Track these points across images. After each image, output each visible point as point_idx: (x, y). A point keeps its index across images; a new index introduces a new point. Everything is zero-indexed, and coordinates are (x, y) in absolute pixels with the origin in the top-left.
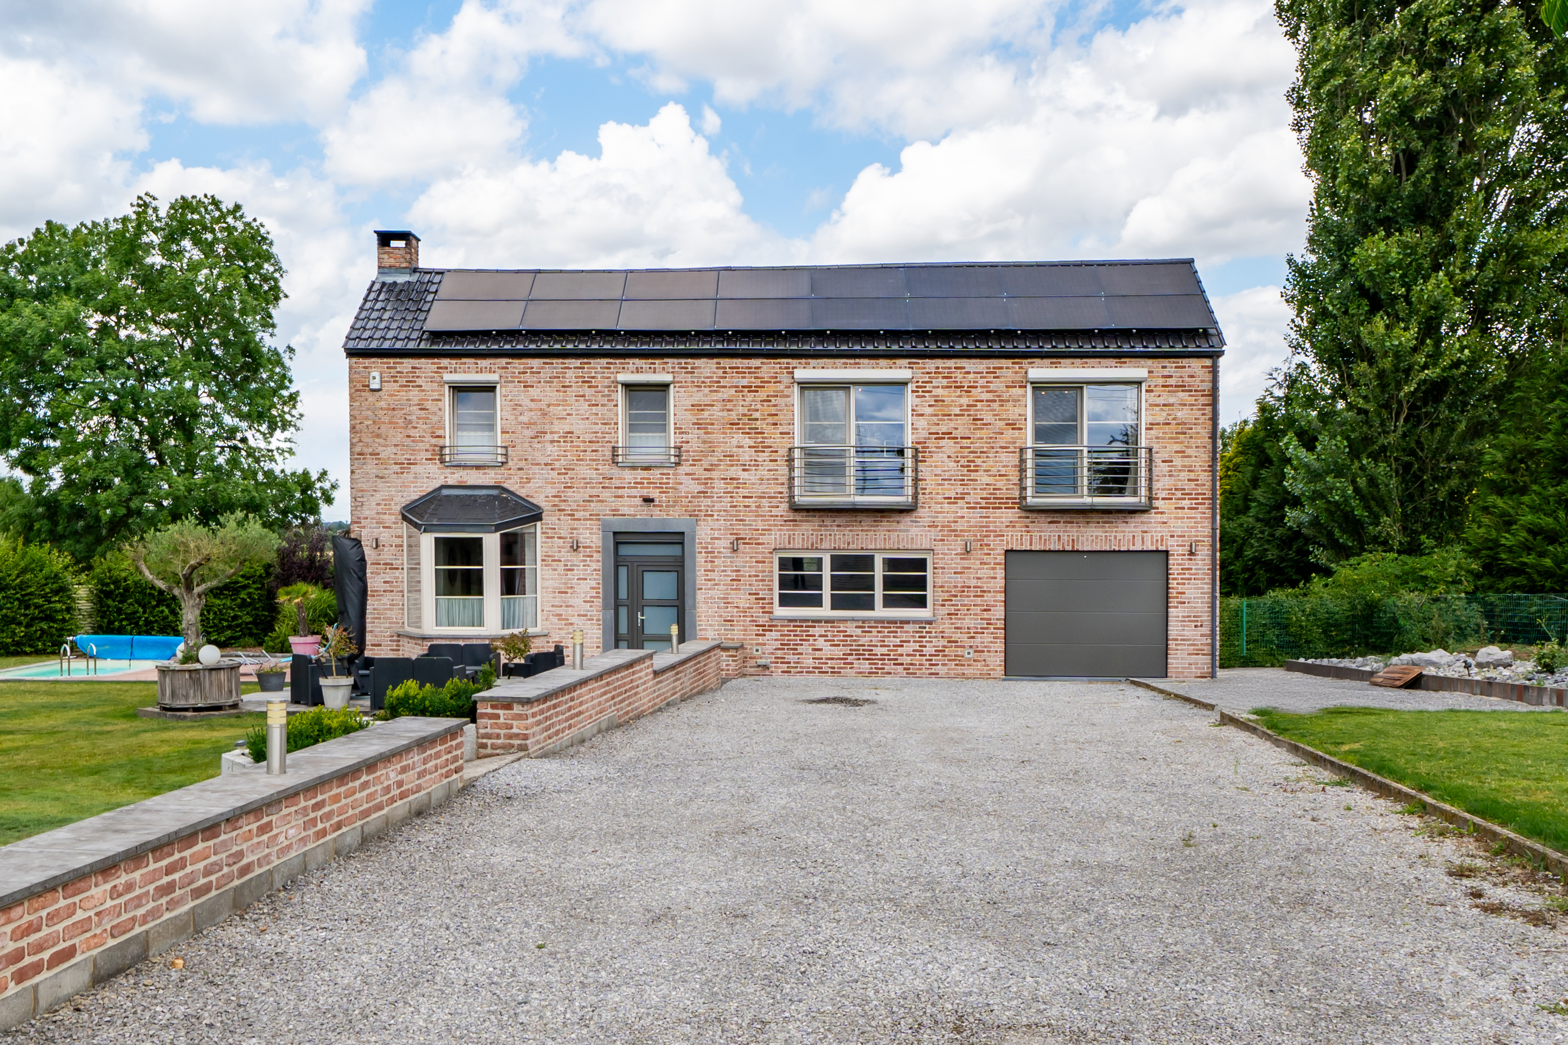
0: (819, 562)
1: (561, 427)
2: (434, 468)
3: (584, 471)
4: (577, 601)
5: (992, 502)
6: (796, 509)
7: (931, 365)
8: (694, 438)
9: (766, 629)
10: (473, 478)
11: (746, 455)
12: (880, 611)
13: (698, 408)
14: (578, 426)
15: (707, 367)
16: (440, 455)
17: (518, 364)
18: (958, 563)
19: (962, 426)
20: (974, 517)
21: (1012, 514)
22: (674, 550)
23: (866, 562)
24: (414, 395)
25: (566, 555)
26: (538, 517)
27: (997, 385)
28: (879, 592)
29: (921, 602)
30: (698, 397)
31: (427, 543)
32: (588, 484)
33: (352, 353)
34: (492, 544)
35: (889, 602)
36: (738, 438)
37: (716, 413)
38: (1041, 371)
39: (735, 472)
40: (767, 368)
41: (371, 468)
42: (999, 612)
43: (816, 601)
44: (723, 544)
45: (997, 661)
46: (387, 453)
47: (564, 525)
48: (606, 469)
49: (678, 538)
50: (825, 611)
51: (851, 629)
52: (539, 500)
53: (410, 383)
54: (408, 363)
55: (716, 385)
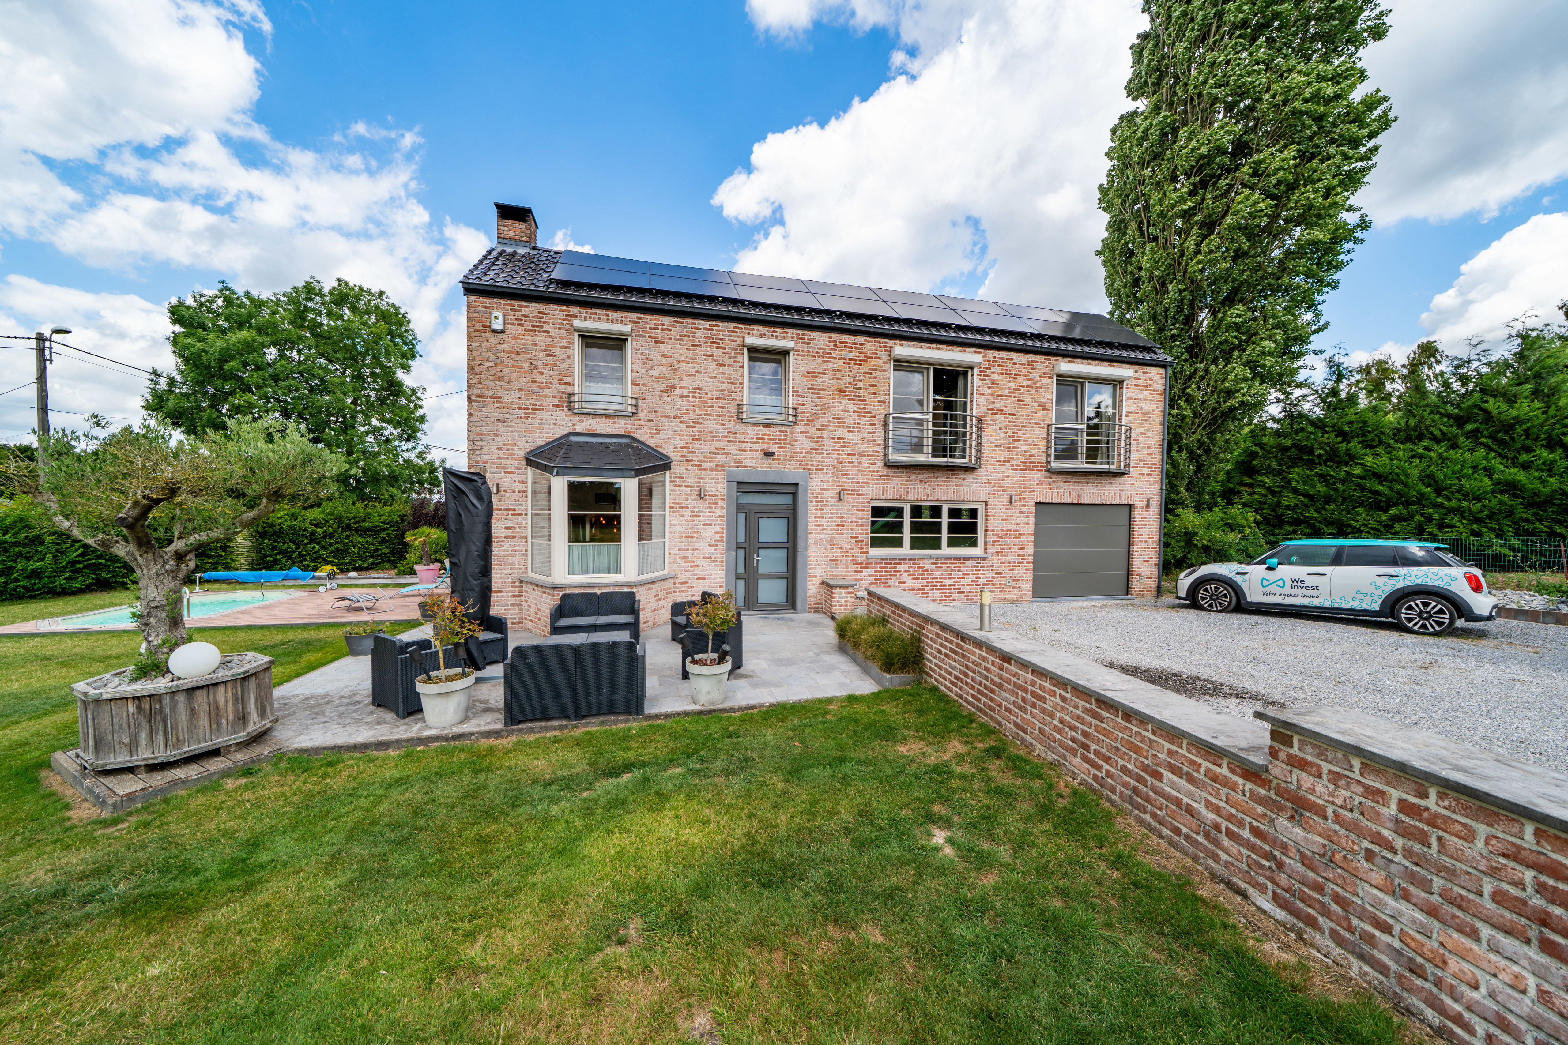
0: (900, 512)
1: (690, 383)
2: (562, 415)
3: (711, 425)
4: (703, 545)
5: (1028, 466)
6: (889, 465)
7: (991, 354)
8: (808, 399)
9: (862, 566)
10: (602, 426)
11: (851, 418)
12: (946, 550)
13: (812, 374)
14: (706, 383)
15: (820, 339)
16: (568, 402)
17: (649, 320)
18: (1004, 512)
19: (1009, 405)
20: (1016, 476)
21: (1041, 475)
22: (786, 500)
23: (936, 511)
24: (541, 340)
25: (693, 502)
26: (666, 466)
27: (1034, 375)
28: (945, 535)
29: (973, 543)
30: (812, 365)
31: (559, 486)
32: (714, 437)
33: (470, 290)
34: (629, 488)
35: (952, 543)
36: (845, 404)
37: (827, 380)
38: (1066, 366)
39: (842, 432)
40: (870, 345)
41: (491, 410)
42: (1030, 550)
43: (898, 543)
44: (832, 494)
45: (1027, 587)
46: (508, 396)
47: (691, 475)
48: (731, 425)
49: (792, 489)
50: (905, 551)
51: (928, 565)
52: (668, 450)
53: (536, 328)
54: (533, 308)
55: (828, 356)
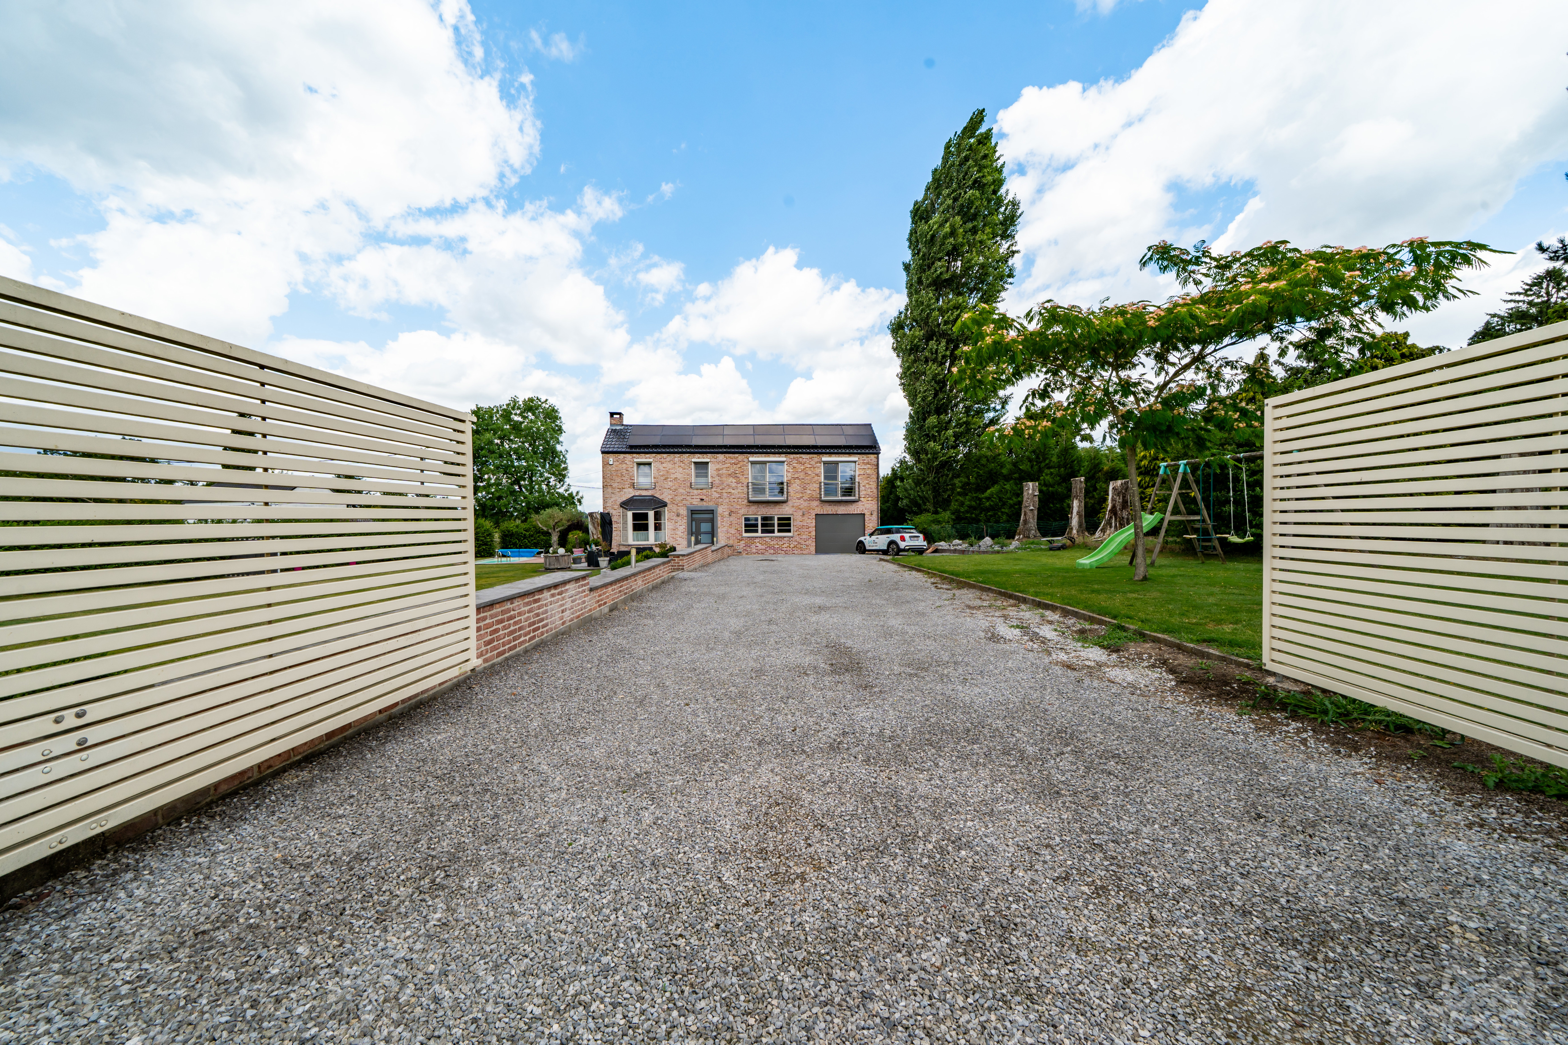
0: (756, 519)
1: (673, 476)
2: (631, 490)
3: (681, 491)
4: (679, 533)
5: (811, 499)
6: (750, 502)
7: (792, 456)
8: (717, 479)
9: (740, 540)
10: (644, 493)
11: (734, 485)
12: (777, 534)
13: (718, 470)
14: (679, 476)
15: (721, 457)
16: (633, 485)
17: (659, 456)
18: (801, 518)
19: (802, 475)
20: (806, 504)
21: (816, 503)
22: (710, 516)
23: (772, 518)
24: (624, 466)
25: (675, 518)
26: (666, 505)
27: (813, 462)
28: (776, 528)
29: (789, 531)
30: (718, 466)
31: (630, 514)
32: (682, 494)
33: (603, 452)
34: (651, 514)
35: (779, 531)
36: (731, 479)
37: (724, 471)
38: (826, 458)
39: (730, 490)
40: (740, 457)
41: (610, 490)
42: (814, 533)
43: (756, 531)
44: (727, 513)
45: (813, 549)
46: (615, 485)
47: (674, 508)
48: (688, 490)
49: (712, 512)
50: (759, 534)
51: (767, 540)
52: (666, 500)
53: (623, 462)
54: (622, 456)
55: (724, 463)
